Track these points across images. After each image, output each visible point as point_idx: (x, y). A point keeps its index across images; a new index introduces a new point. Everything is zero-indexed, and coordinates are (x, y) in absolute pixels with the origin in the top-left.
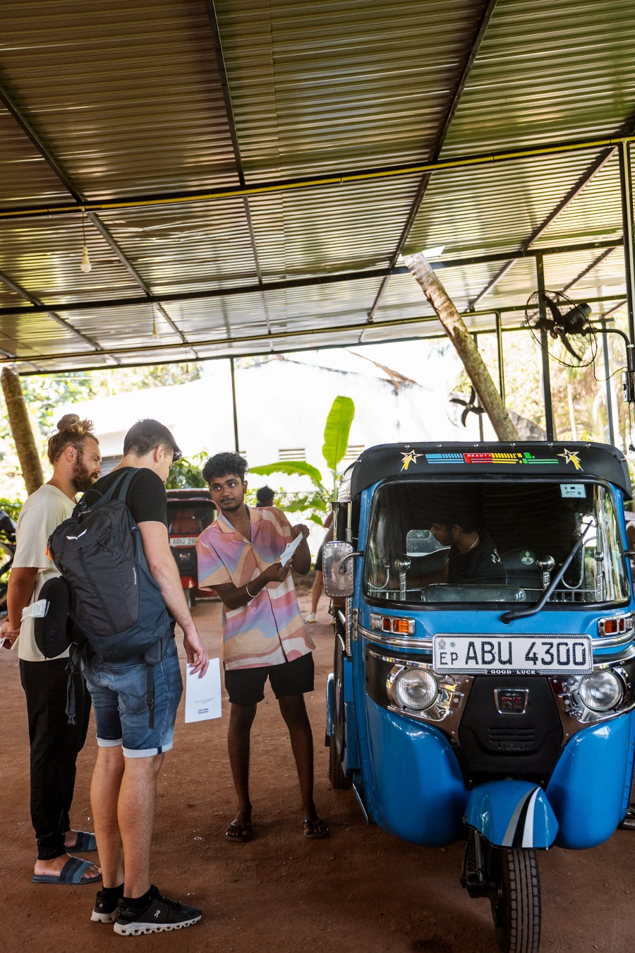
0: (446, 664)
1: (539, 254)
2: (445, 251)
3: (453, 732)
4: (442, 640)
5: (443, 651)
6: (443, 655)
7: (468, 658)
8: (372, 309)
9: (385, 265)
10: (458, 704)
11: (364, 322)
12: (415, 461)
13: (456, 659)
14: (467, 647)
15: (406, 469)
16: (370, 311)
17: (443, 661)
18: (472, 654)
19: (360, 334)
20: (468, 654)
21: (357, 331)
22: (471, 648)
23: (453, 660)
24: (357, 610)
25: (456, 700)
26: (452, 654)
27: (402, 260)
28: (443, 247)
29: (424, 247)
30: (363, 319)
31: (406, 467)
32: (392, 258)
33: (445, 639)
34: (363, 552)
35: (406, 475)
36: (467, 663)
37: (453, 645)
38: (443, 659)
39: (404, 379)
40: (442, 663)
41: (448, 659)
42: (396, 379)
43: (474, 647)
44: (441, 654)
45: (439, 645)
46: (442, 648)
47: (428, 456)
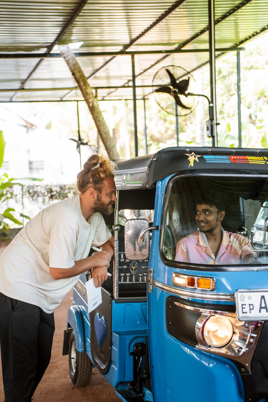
0: (246, 313)
1: (133, 54)
2: (82, 46)
3: (247, 365)
4: (242, 295)
5: (243, 303)
6: (244, 306)
7: (261, 308)
8: (26, 80)
9: (43, 51)
10: (252, 343)
11: (17, 88)
12: (197, 160)
13: (253, 309)
14: (260, 300)
15: (192, 165)
16: (24, 82)
17: (244, 310)
18: (263, 305)
19: (12, 96)
20: (261, 305)
21: (11, 93)
22: (263, 300)
23: (250, 309)
24: (152, 270)
25: (252, 340)
26: (250, 305)
27: (56, 49)
28: (82, 43)
29: (71, 41)
30: (17, 85)
31: (192, 164)
32: (50, 47)
33: (244, 294)
34: (158, 226)
35: (192, 171)
36: (260, 312)
37: (250, 298)
38: (243, 309)
39: (32, 125)
40: (243, 313)
41: (247, 309)
42: (29, 125)
43: (264, 299)
44: (242, 305)
45: (240, 298)
46: (242, 300)
47: (205, 157)
